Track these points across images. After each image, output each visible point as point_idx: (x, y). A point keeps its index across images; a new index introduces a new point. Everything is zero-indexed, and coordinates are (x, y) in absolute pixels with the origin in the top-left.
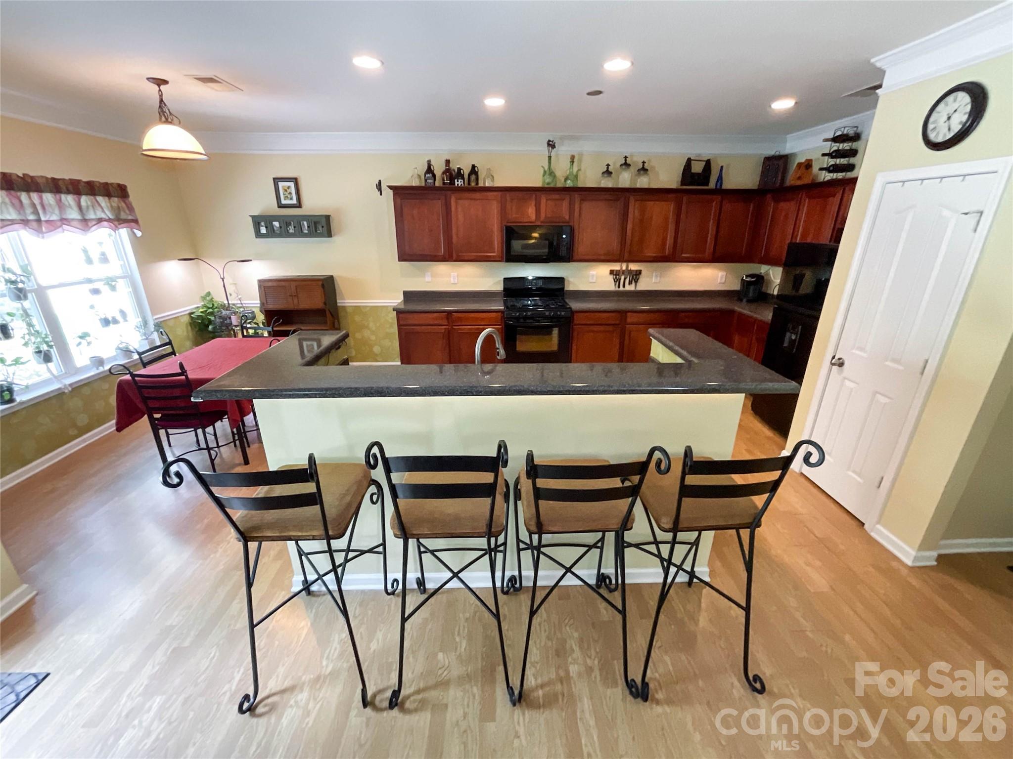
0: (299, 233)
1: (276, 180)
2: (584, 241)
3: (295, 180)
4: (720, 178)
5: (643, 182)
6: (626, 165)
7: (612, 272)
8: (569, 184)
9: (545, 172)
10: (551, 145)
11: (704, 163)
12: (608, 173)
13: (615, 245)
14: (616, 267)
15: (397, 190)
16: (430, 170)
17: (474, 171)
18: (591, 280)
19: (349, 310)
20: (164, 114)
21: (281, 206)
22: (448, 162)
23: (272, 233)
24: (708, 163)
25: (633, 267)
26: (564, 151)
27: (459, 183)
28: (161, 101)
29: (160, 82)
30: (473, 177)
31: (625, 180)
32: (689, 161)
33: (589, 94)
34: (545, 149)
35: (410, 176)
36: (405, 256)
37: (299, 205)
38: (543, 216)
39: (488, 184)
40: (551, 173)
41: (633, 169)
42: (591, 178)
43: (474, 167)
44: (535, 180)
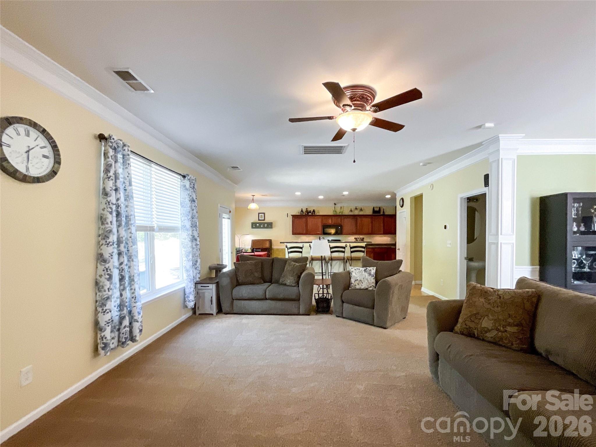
0: (264, 227)
1: (259, 213)
2: (346, 229)
3: (264, 214)
4: (384, 212)
5: (361, 213)
6: (356, 209)
7: (355, 238)
8: (341, 214)
9: (333, 211)
10: (335, 204)
12: (351, 211)
13: (354, 230)
14: (357, 236)
15: (294, 216)
16: (302, 211)
17: (314, 211)
19: (275, 250)
20: (253, 201)
21: (259, 220)
22: (307, 209)
23: (256, 227)
24: (380, 208)
25: (361, 237)
26: (338, 206)
27: (310, 214)
28: (253, 199)
29: (253, 196)
30: (314, 213)
31: (356, 213)
32: (374, 207)
34: (334, 205)
35: (296, 212)
36: (294, 233)
37: (264, 220)
38: (333, 222)
39: (318, 214)
40: (336, 211)
41: (359, 210)
42: (347, 212)
43: (314, 210)
44: (331, 213)
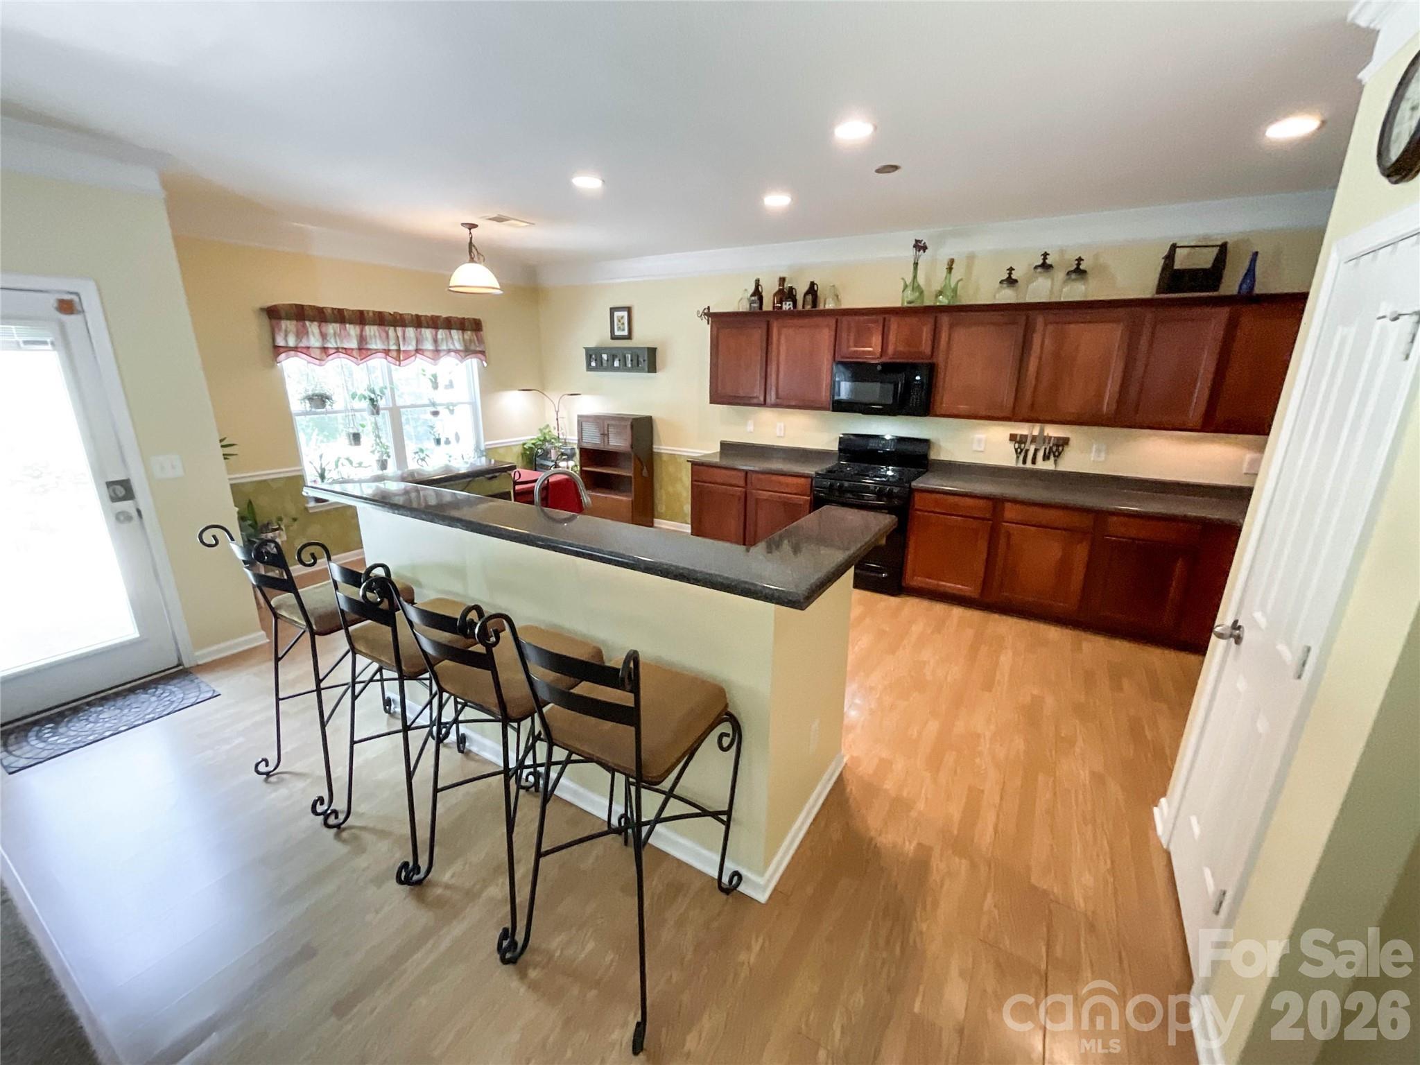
0: (624, 368)
1: (613, 310)
2: (951, 385)
3: (629, 310)
4: (1250, 277)
5: (1076, 292)
6: (1045, 266)
7: (1013, 438)
8: (943, 301)
9: (906, 286)
10: (920, 246)
11: (1216, 250)
12: (1011, 281)
13: (1007, 398)
14: (1023, 429)
16: (757, 293)
17: (812, 290)
18: (976, 447)
19: (665, 458)
21: (614, 337)
22: (782, 280)
23: (600, 367)
24: (1223, 248)
25: (1053, 431)
26: (939, 254)
27: (787, 306)
28: (471, 243)
29: (472, 226)
30: (809, 298)
31: (1040, 290)
32: (1174, 247)
33: (878, 171)
34: (912, 252)
35: (735, 300)
36: (717, 397)
37: (629, 337)
38: (891, 350)
39: (830, 305)
40: (916, 287)
41: (1060, 275)
43: (812, 284)
44: (895, 299)
